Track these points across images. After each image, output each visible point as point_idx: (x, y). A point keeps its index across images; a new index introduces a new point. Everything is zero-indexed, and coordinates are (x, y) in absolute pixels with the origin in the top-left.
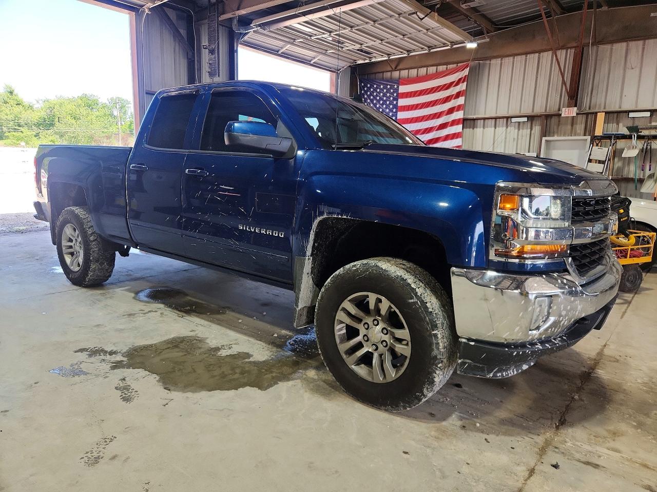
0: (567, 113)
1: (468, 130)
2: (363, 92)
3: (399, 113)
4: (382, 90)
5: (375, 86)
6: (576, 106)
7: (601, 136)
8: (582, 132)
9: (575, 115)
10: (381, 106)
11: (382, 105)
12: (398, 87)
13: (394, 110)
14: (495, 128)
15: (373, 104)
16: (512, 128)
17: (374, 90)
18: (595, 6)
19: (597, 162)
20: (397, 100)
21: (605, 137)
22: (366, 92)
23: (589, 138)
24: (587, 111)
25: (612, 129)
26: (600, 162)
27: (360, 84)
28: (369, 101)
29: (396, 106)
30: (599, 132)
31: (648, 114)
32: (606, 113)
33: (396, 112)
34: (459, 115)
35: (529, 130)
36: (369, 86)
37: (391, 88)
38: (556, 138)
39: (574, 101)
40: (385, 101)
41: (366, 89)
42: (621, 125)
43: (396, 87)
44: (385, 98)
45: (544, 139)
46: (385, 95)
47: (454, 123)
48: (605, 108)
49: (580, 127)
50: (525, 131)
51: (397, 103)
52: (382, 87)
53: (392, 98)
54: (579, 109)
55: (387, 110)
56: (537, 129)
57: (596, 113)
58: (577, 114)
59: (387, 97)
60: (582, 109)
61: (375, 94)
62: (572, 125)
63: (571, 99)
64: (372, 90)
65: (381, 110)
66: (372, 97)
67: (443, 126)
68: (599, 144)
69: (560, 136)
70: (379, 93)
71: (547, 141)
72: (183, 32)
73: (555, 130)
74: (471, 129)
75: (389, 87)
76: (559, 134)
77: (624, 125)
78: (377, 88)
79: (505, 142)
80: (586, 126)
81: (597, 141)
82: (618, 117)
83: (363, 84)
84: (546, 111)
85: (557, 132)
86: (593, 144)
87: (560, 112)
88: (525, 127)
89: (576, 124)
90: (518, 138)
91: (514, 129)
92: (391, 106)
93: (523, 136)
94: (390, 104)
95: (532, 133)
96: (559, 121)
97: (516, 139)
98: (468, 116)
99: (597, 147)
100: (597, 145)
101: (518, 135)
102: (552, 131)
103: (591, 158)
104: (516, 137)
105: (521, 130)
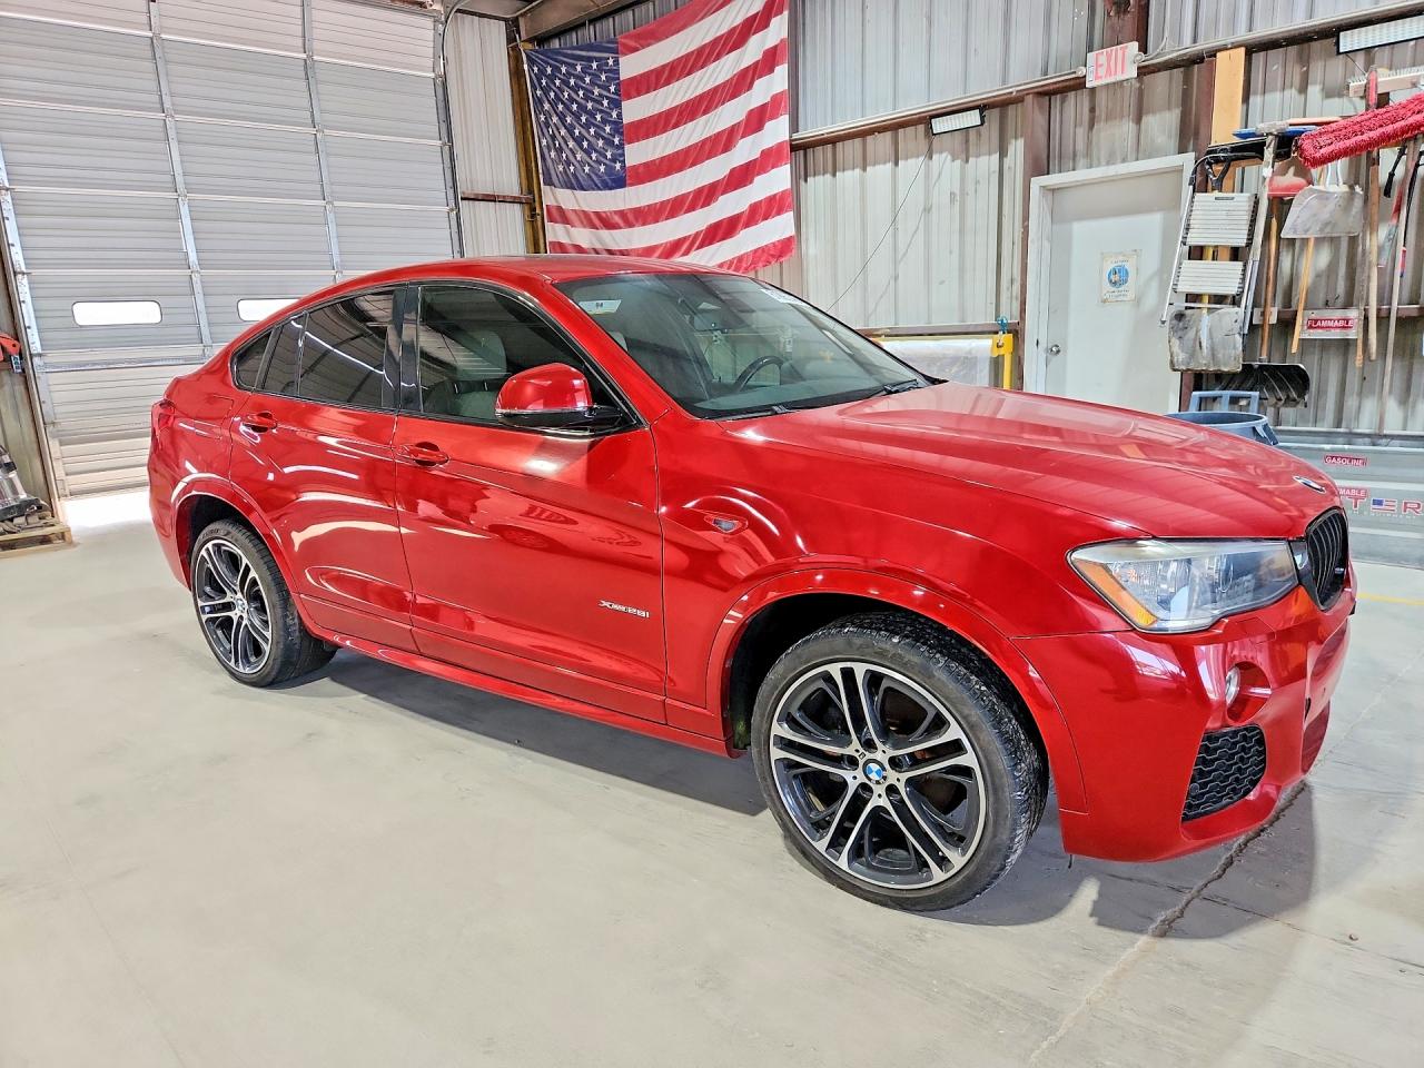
0: (1102, 71)
1: (810, 180)
2: (538, 92)
3: (627, 147)
4: (580, 79)
5: (564, 69)
6: (1138, 39)
7: (1235, 149)
8: (1174, 143)
9: (1133, 73)
10: (584, 132)
12: (616, 62)
13: (616, 141)
14: (896, 164)
15: (566, 128)
16: (945, 155)
17: (563, 81)
19: (1227, 254)
20: (616, 104)
21: (1245, 148)
22: (546, 91)
23: (1188, 161)
24: (1187, 47)
25: (1275, 113)
26: (1236, 254)
27: (531, 68)
29: (618, 126)
30: (1224, 130)
31: (1418, 28)
32: (1252, 47)
33: (621, 146)
34: (777, 131)
35: (996, 156)
37: (600, 69)
38: (1081, 174)
39: (1130, 17)
40: (591, 114)
41: (544, 82)
42: (1314, 91)
43: (611, 62)
44: (590, 105)
45: (1037, 182)
46: (589, 94)
47: (768, 160)
48: (1247, 30)
49: (1163, 124)
50: (984, 160)
51: (620, 116)
52: (579, 69)
53: (606, 103)
55: (602, 143)
56: (1017, 148)
57: (1213, 54)
58: (1139, 68)
59: (594, 100)
61: (566, 95)
62: (1138, 120)
63: (1118, 13)
64: (558, 82)
65: (585, 144)
66: (560, 107)
67: (741, 177)
68: (1225, 183)
69: (1099, 165)
70: (576, 89)
71: (1050, 191)
73: (1080, 146)
74: (828, 176)
75: (594, 65)
76: (1095, 161)
77: (1329, 93)
78: (569, 74)
79: (927, 210)
80: (1182, 112)
81: (1215, 168)
82: (1304, 60)
83: (536, 69)
84: (1045, 73)
85: (1088, 154)
86: (1201, 184)
87: (1081, 71)
88: (985, 148)
89: (1148, 113)
90: (963, 193)
91: (949, 157)
92: (608, 129)
93: (977, 182)
94: (604, 121)
95: (1006, 167)
96: (1092, 110)
97: (959, 198)
98: (807, 132)
99: (1216, 194)
100: (1218, 185)
101: (963, 179)
102: (1068, 149)
103: (1192, 241)
104: (957, 189)
105: (971, 160)
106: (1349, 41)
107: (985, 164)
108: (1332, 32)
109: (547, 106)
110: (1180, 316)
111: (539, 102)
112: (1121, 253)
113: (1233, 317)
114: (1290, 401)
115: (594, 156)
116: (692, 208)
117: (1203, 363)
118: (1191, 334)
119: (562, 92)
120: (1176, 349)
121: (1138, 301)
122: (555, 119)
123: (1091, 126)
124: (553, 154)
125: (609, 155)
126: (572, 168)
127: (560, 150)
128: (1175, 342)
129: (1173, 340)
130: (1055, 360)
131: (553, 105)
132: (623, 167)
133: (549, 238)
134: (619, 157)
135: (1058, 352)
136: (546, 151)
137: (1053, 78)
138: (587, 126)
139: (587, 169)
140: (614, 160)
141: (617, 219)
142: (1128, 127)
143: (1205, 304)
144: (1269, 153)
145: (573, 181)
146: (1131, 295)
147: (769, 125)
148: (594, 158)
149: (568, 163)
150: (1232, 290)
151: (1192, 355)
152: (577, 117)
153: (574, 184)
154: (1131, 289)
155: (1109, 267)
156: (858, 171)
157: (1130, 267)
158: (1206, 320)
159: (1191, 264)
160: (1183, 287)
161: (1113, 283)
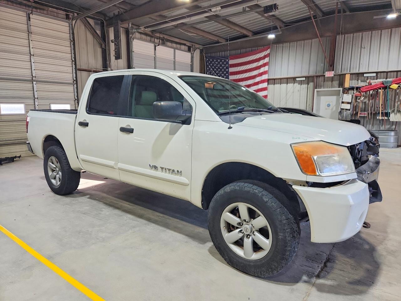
0: (328, 75)
1: (271, 85)
2: (208, 64)
3: (230, 76)
4: (219, 63)
5: (215, 60)
6: (333, 70)
7: (349, 88)
8: (338, 86)
9: (333, 76)
11: (220, 71)
13: (227, 75)
14: (287, 84)
16: (297, 84)
18: (342, 11)
19: (347, 103)
20: (228, 68)
21: (351, 89)
22: (210, 64)
23: (341, 89)
24: (340, 73)
25: (355, 84)
27: (206, 59)
28: (211, 69)
29: (227, 72)
30: (347, 85)
31: (375, 75)
32: (351, 74)
34: (265, 77)
35: (307, 85)
36: (211, 60)
37: (224, 61)
38: (322, 89)
39: (332, 68)
41: (209, 62)
42: (359, 81)
43: (227, 61)
44: (221, 68)
46: (221, 66)
47: (263, 81)
48: (350, 71)
49: (336, 83)
51: (228, 70)
52: (219, 61)
53: (225, 68)
54: (335, 72)
55: (223, 75)
56: (311, 84)
57: (345, 74)
58: (334, 75)
59: (222, 67)
60: (337, 73)
61: (215, 65)
62: (332, 82)
63: (330, 66)
65: (219, 75)
66: (213, 67)
67: (256, 84)
68: (348, 93)
70: (218, 64)
71: (317, 91)
72: (99, 32)
74: (273, 85)
75: (223, 61)
76: (325, 87)
77: (361, 81)
79: (293, 92)
80: (339, 82)
81: (346, 91)
82: (358, 76)
83: (207, 59)
84: (316, 73)
85: (323, 86)
86: (344, 92)
87: (324, 74)
88: (304, 84)
89: (334, 81)
90: (300, 90)
93: (303, 89)
94: (224, 71)
95: (309, 87)
96: (324, 79)
98: (271, 77)
99: (346, 94)
100: (346, 93)
101: (300, 88)
102: (320, 85)
103: (343, 101)
104: (299, 89)
105: (302, 85)
106: (365, 75)
107: (305, 86)
108: (363, 74)
109: (209, 67)
110: (340, 112)
111: (207, 66)
112: (329, 102)
113: (349, 112)
118: (342, 114)
119: (214, 64)
121: (332, 109)
123: (324, 81)
128: (340, 116)
131: (211, 66)
142: (330, 83)
143: (345, 110)
144: (355, 90)
150: (349, 108)
151: (342, 118)
154: (331, 107)
155: (327, 104)
156: (279, 85)
157: (331, 104)
158: (345, 113)
159: (342, 104)
160: (342, 108)
161: (328, 106)
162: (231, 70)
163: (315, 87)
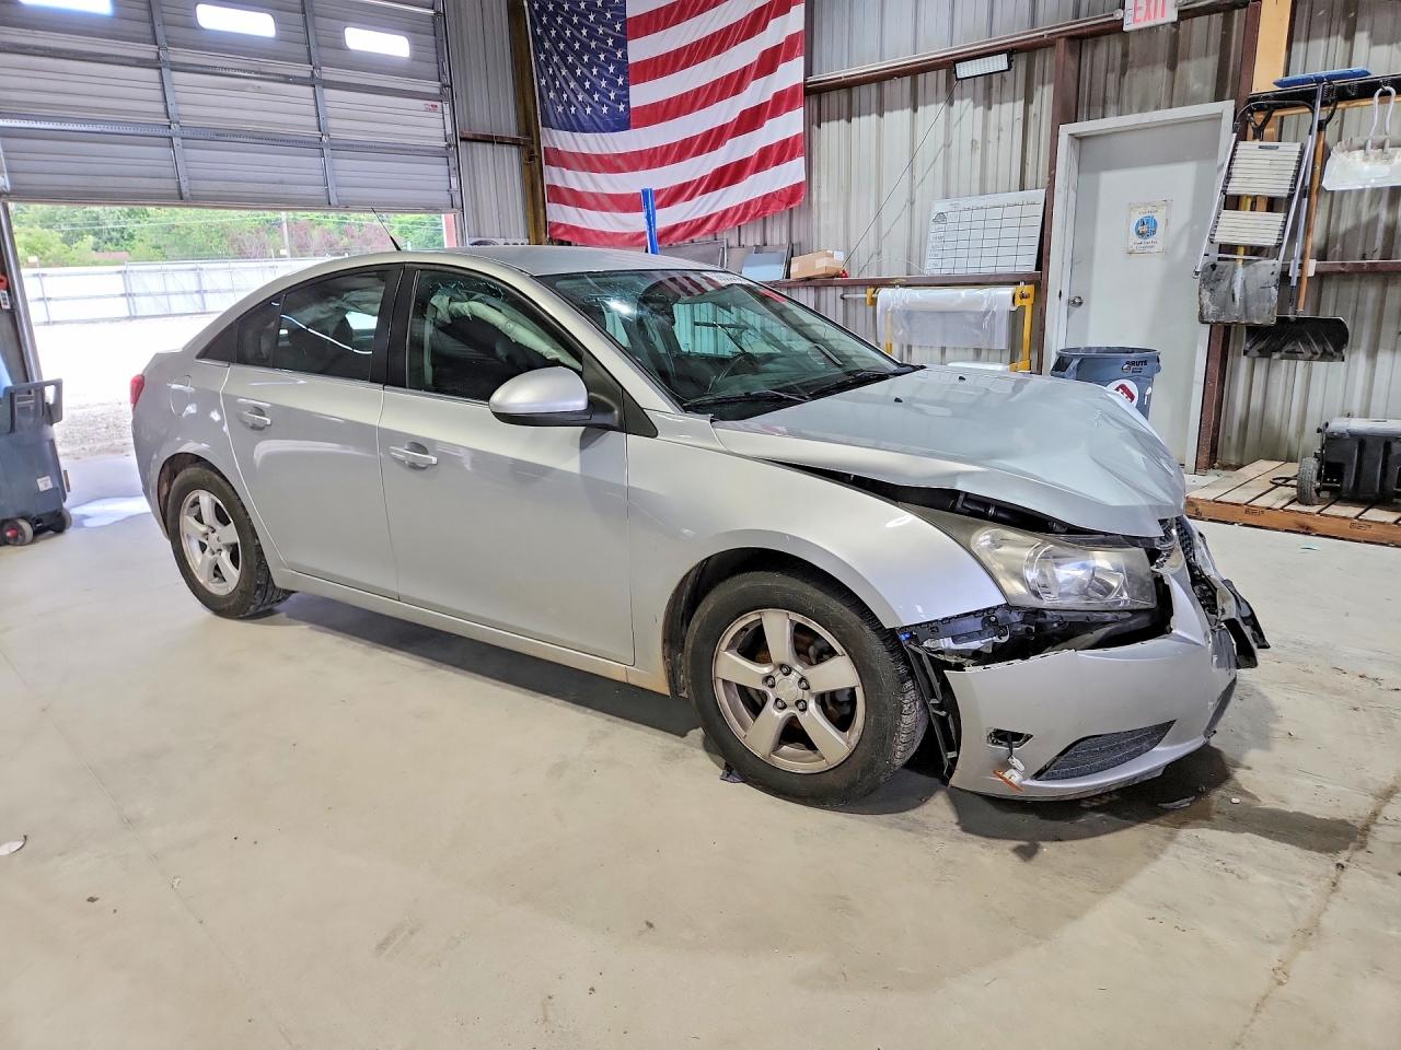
0: (1141, 14)
1: (823, 125)
2: (539, 31)
3: (632, 88)
5: (566, 7)
7: (1279, 97)
8: (1210, 90)
9: (1173, 16)
10: (585, 71)
13: (620, 81)
14: (915, 110)
15: (567, 68)
16: (967, 101)
17: (565, 19)
19: (1262, 204)
20: (621, 43)
21: (1292, 96)
22: (546, 30)
23: (1227, 108)
26: (1272, 204)
27: (531, 5)
29: (623, 66)
30: (1266, 77)
33: (625, 87)
35: (1020, 104)
38: (1111, 122)
40: (594, 54)
41: (545, 20)
42: (1362, 38)
44: (593, 44)
45: (1066, 130)
46: (592, 32)
47: (781, 103)
49: (1199, 71)
50: (1007, 107)
51: (625, 55)
52: (583, 5)
53: (611, 42)
55: (604, 83)
56: (1045, 96)
58: (1180, 13)
59: (598, 39)
62: (1172, 67)
64: (559, 20)
65: (587, 84)
66: (562, 46)
67: (751, 120)
68: (1265, 130)
69: (1130, 112)
70: (579, 27)
71: (1079, 139)
73: (1111, 93)
74: (843, 122)
76: (1126, 108)
77: (1375, 40)
78: (572, 12)
80: (1220, 59)
81: (1256, 116)
83: (536, 6)
84: (1077, 15)
85: (1118, 101)
86: (1243, 129)
87: (1118, 15)
88: (1008, 94)
89: (1183, 60)
90: (985, 140)
91: (972, 103)
92: (611, 69)
93: (1000, 130)
94: (608, 61)
95: (1031, 114)
96: (1125, 55)
97: (982, 145)
98: (823, 75)
99: (1257, 143)
100: (1259, 133)
101: (985, 127)
102: (1098, 94)
103: (1231, 191)
104: (978, 137)
105: (995, 107)
107: (1008, 112)
109: (547, 45)
110: (1211, 267)
111: (538, 40)
112: (1149, 203)
113: (1268, 268)
114: (1326, 356)
115: (596, 97)
116: (699, 152)
117: (1235, 314)
118: (1224, 286)
119: (564, 30)
120: (1206, 301)
121: (1166, 252)
122: (556, 59)
123: (1124, 72)
124: (552, 95)
125: (612, 96)
126: (573, 109)
127: (560, 91)
128: (1206, 295)
129: (1204, 292)
130: (1077, 311)
131: (555, 43)
132: (627, 108)
133: (547, 181)
134: (624, 98)
135: (1081, 303)
136: (545, 92)
137: (1087, 22)
138: (589, 66)
139: (588, 110)
140: (618, 100)
141: (619, 162)
142: (1162, 73)
143: (1240, 256)
144: (1319, 101)
145: (574, 122)
146: (1158, 247)
147: (782, 68)
148: (596, 99)
149: (569, 103)
150: (1271, 241)
151: (1223, 308)
152: (579, 55)
153: (574, 125)
154: (1159, 240)
155: (1137, 217)
156: (874, 116)
157: (1159, 217)
158: (1240, 272)
159: (1227, 214)
160: (1220, 238)
161: (1141, 234)
162: (641, 49)
163: (1068, 111)
